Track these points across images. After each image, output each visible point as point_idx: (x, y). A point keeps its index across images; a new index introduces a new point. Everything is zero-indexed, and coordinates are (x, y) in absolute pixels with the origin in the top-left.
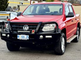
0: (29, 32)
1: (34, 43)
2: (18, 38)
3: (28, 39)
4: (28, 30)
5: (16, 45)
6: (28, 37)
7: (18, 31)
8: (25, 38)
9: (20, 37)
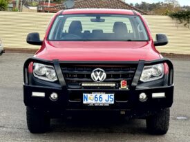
0: (114, 85)
1: (123, 113)
2: (84, 102)
3: (113, 102)
4: (105, 82)
5: (70, 118)
6: (113, 97)
7: (83, 85)
8: (104, 102)
9: (90, 99)
